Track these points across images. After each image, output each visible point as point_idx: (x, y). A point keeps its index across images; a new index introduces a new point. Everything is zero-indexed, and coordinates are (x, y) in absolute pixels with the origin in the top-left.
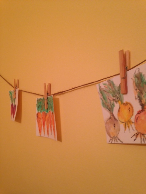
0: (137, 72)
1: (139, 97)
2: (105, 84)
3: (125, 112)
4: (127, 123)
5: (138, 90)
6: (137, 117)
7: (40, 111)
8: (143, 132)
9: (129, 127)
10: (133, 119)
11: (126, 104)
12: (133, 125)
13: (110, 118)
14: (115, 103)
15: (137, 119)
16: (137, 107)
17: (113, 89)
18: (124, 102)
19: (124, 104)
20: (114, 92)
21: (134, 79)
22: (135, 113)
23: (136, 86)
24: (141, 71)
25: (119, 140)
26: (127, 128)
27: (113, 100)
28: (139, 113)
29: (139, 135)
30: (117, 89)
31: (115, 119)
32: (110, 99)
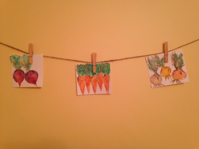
0: (174, 53)
1: (174, 64)
2: (152, 57)
3: (166, 72)
4: (167, 77)
5: (174, 61)
7: (81, 75)
8: (177, 79)
9: (168, 78)
10: (171, 74)
11: (166, 67)
12: (171, 77)
13: (155, 75)
14: (158, 67)
15: (173, 74)
16: (173, 68)
17: (158, 60)
18: (165, 66)
19: (165, 68)
20: (158, 62)
21: (172, 56)
22: (172, 71)
23: (173, 59)
24: (176, 53)
25: (162, 85)
26: (167, 79)
27: (157, 66)
28: (174, 71)
29: (175, 81)
30: (160, 60)
31: (158, 75)
32: (155, 65)
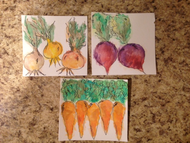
0: (72, 20)
1: (70, 40)
2: (34, 19)
3: (53, 51)
4: (53, 60)
5: (70, 35)
6: (65, 55)
8: (69, 67)
9: (55, 63)
10: (61, 57)
11: (56, 43)
12: (60, 62)
13: (33, 53)
14: (42, 40)
15: (65, 57)
16: (66, 48)
17: (44, 27)
18: (54, 41)
19: (53, 43)
20: (43, 29)
21: (68, 25)
22: (64, 52)
23: (69, 30)
24: (75, 21)
25: (41, 73)
26: (53, 64)
27: (41, 36)
28: (68, 52)
29: (65, 70)
30: (47, 28)
31: (39, 54)
32: (37, 34)
